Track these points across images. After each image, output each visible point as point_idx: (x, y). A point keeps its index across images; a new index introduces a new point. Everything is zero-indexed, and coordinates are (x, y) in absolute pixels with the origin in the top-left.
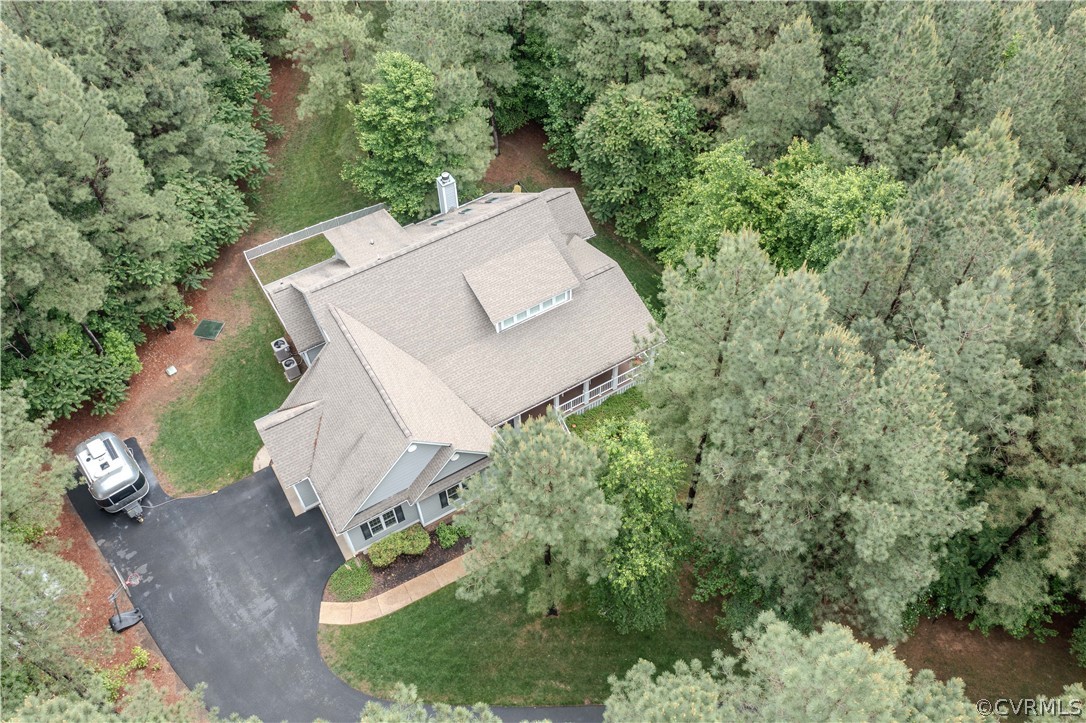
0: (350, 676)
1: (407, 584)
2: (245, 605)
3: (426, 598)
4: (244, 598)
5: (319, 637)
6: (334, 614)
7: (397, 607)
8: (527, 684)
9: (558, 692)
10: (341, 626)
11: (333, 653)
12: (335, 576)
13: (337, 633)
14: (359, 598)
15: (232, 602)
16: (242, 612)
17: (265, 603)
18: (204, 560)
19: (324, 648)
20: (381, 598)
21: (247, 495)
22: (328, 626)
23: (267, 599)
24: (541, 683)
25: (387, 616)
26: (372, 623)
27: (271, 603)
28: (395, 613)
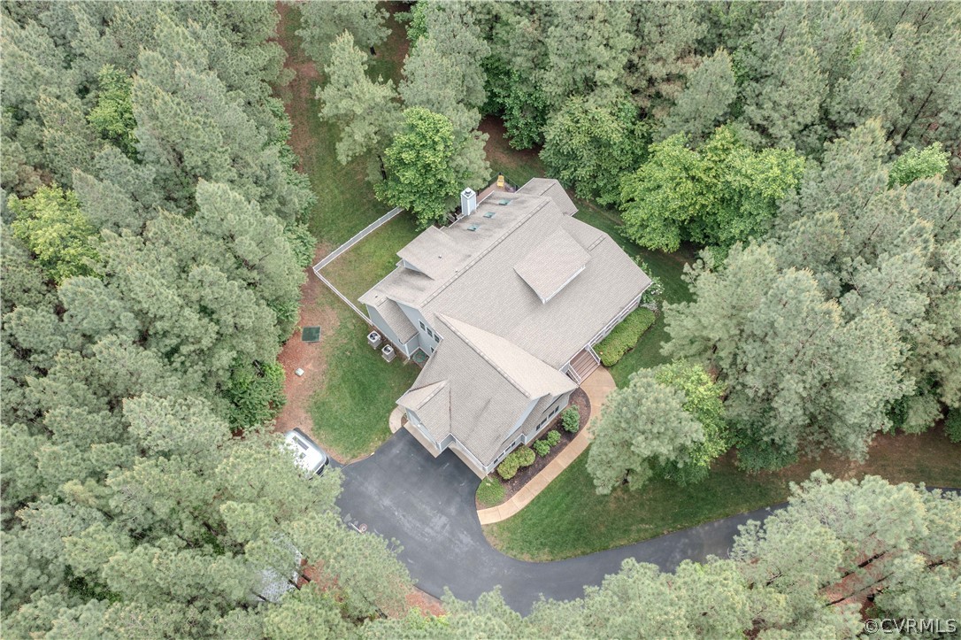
0: (514, 553)
1: (527, 485)
2: (428, 525)
3: (543, 492)
4: (425, 520)
5: (485, 534)
6: (488, 516)
7: (526, 502)
8: (625, 530)
9: (646, 530)
10: (496, 523)
11: (497, 542)
12: (478, 491)
13: (495, 528)
14: (500, 502)
15: (418, 525)
16: (427, 529)
17: (440, 521)
18: (387, 502)
19: (491, 540)
20: (514, 498)
21: (395, 451)
22: (487, 525)
23: (440, 517)
24: (634, 528)
25: (523, 510)
26: (515, 516)
27: (444, 519)
28: (527, 507)
